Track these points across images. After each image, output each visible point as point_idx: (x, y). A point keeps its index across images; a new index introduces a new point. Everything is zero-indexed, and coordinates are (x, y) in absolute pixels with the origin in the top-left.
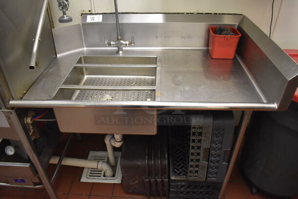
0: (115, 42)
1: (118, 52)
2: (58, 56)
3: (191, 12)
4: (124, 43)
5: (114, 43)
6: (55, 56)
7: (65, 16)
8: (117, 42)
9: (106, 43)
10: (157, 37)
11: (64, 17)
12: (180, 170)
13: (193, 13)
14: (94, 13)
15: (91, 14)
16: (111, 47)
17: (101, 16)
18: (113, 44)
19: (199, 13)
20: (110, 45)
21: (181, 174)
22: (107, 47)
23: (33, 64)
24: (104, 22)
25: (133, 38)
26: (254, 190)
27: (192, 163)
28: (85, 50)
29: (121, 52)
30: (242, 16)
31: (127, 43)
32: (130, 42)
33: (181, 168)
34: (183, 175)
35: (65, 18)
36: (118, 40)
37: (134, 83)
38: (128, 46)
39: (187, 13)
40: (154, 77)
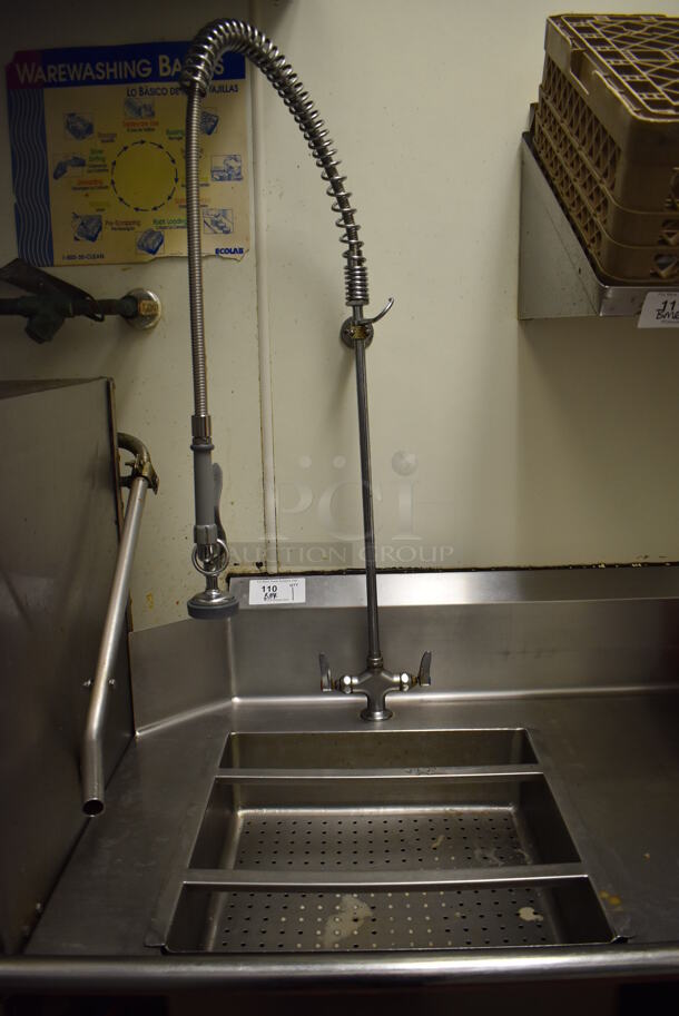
0: (359, 676)
1: (366, 715)
2: (138, 734)
3: (624, 562)
4: (396, 679)
5: (355, 681)
6: (128, 735)
8: (369, 676)
9: (325, 680)
10: (507, 653)
11: (210, 598)
13: (629, 565)
14: (274, 570)
15: (265, 575)
16: (344, 694)
17: (302, 581)
18: (351, 686)
19: (650, 565)
20: (339, 688)
22: (327, 694)
23: (95, 792)
24: (315, 604)
25: (426, 660)
28: (235, 708)
29: (378, 715)
31: (405, 678)
32: (415, 674)
35: (215, 601)
36: (370, 668)
37: (441, 838)
38: (406, 689)
39: (607, 566)
40: (510, 809)
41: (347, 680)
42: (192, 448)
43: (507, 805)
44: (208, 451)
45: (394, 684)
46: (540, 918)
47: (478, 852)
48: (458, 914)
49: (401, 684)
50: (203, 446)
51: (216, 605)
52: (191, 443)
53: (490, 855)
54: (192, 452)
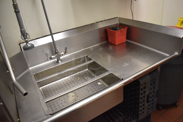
1: (57, 62)
3: (93, 23)
4: (61, 54)
5: (54, 56)
7: (28, 44)
8: (56, 55)
9: (48, 58)
11: (27, 46)
12: (129, 118)
13: (94, 23)
18: (54, 58)
19: (97, 22)
20: (51, 59)
21: (131, 120)
22: (49, 61)
23: (24, 91)
25: (66, 49)
26: (160, 108)
27: (141, 109)
29: (60, 61)
30: (118, 18)
31: (63, 53)
32: (64, 52)
33: (128, 117)
34: (133, 119)
36: (56, 53)
37: (79, 78)
38: (64, 55)
39: (91, 24)
40: (87, 70)
41: (52, 57)
42: (15, 12)
43: (86, 69)
44: (19, 11)
45: (61, 55)
46: (101, 83)
47: (86, 78)
48: (89, 88)
49: (63, 54)
50: (18, 11)
51: (29, 47)
52: (14, 11)
53: (88, 77)
54: (15, 13)
